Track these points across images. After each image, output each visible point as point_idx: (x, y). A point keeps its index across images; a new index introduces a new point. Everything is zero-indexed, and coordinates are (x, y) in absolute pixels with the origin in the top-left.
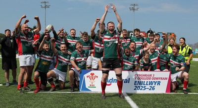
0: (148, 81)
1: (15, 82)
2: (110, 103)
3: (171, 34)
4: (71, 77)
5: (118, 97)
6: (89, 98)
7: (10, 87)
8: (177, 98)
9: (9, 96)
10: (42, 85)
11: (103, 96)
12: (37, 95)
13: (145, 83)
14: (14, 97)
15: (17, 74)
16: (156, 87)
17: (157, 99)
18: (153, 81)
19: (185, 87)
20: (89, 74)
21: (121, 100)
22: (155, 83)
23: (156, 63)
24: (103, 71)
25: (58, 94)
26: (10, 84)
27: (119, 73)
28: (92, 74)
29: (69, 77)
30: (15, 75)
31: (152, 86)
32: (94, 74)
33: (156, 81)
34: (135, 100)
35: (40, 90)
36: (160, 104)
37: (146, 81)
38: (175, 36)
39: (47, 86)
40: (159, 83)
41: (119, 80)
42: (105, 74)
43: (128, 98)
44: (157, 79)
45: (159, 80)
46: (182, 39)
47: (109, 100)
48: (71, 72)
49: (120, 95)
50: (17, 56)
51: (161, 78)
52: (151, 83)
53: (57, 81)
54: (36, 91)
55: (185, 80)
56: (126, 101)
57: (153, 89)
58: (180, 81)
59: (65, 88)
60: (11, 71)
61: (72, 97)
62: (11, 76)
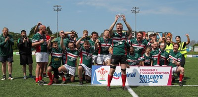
0: (152, 75)
1: (31, 76)
2: (115, 94)
3: (168, 34)
4: (80, 71)
5: (121, 89)
6: (96, 90)
7: (27, 80)
8: (174, 89)
9: (27, 88)
10: (55, 78)
11: (108, 88)
12: (50, 87)
13: (149, 77)
14: (31, 89)
15: (33, 69)
16: (159, 80)
17: (156, 91)
18: (156, 75)
19: (181, 80)
20: (100, 69)
21: (124, 92)
22: (158, 77)
23: (156, 59)
24: (111, 66)
25: (69, 86)
26: (27, 78)
27: (124, 68)
28: (103, 69)
29: (78, 71)
30: (31, 70)
31: (156, 79)
32: (104, 69)
33: (159, 75)
34: (136, 92)
35: (53, 83)
36: (159, 95)
37: (150, 75)
38: (171, 35)
39: (59, 80)
40: (161, 77)
41: (124, 74)
42: (113, 69)
43: (130, 90)
44: (160, 73)
45: (161, 74)
46: (177, 38)
47: (113, 92)
48: (80, 67)
49: (124, 87)
50: (33, 53)
51: (164, 73)
52: (154, 77)
53: (68, 75)
54: (50, 84)
55: (181, 73)
56: (128, 93)
57: (157, 82)
58: (176, 75)
59: (75, 81)
60: (27, 66)
61: (81, 89)
62: (28, 71)
